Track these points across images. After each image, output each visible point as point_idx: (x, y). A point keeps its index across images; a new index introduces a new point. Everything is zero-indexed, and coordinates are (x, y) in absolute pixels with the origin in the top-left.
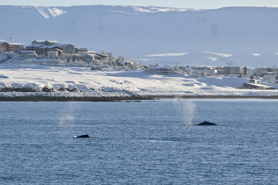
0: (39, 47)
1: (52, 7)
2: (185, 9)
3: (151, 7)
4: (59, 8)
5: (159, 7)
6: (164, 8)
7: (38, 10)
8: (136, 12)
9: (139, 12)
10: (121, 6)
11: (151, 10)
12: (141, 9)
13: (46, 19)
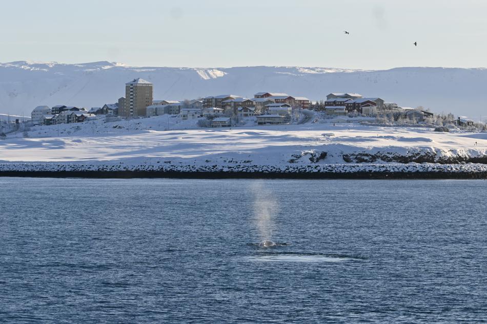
0: (343, 102)
1: (212, 69)
2: (353, 70)
3: (317, 68)
4: (219, 69)
5: (325, 68)
6: (330, 69)
7: (198, 71)
8: (301, 73)
9: (304, 73)
10: (285, 68)
11: (318, 71)
12: (306, 70)
13: (206, 80)
